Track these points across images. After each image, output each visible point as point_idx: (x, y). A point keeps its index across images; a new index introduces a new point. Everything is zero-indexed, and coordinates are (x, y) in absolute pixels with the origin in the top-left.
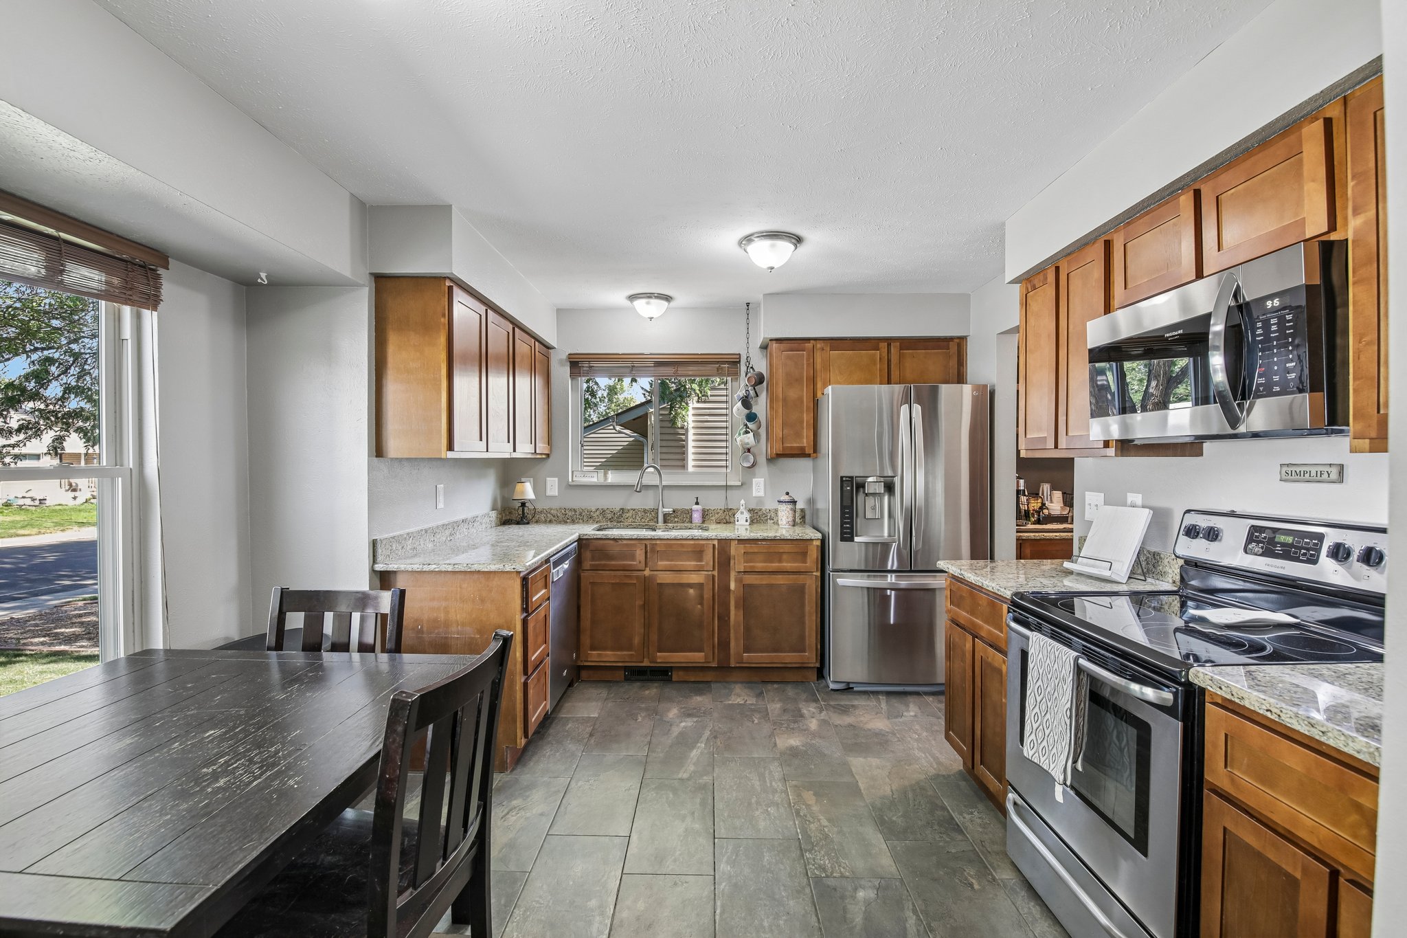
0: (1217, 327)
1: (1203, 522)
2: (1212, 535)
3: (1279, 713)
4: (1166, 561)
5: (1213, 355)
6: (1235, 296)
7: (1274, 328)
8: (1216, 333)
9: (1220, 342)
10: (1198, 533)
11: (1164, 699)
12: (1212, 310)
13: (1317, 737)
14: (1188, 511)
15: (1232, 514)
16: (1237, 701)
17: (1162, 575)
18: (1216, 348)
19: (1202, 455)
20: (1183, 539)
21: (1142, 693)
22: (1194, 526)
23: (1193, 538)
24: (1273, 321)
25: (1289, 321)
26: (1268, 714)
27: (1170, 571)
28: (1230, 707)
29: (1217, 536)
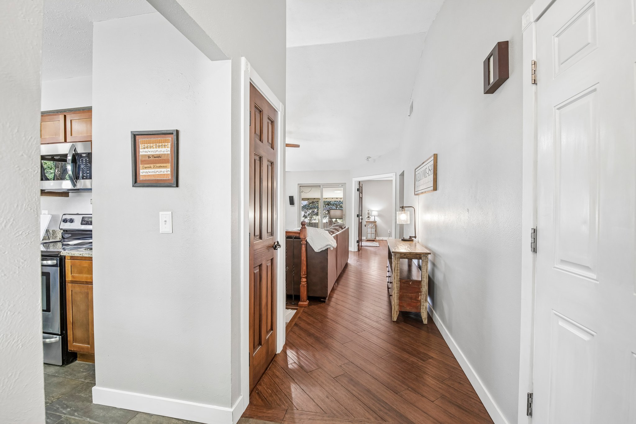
0: (70, 158)
1: (68, 217)
2: (72, 221)
3: (82, 254)
4: (57, 233)
5: (69, 166)
6: (75, 151)
7: (84, 162)
8: (69, 159)
9: (70, 162)
10: (67, 221)
11: (54, 263)
12: (68, 153)
13: (90, 256)
14: (65, 214)
15: (78, 214)
16: (73, 255)
17: (56, 237)
18: (69, 164)
19: (69, 196)
20: (62, 223)
21: (47, 263)
22: (66, 219)
23: (65, 223)
24: (84, 160)
25: (88, 161)
26: (80, 256)
27: (59, 235)
28: (73, 258)
29: (73, 221)
